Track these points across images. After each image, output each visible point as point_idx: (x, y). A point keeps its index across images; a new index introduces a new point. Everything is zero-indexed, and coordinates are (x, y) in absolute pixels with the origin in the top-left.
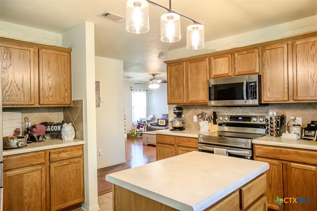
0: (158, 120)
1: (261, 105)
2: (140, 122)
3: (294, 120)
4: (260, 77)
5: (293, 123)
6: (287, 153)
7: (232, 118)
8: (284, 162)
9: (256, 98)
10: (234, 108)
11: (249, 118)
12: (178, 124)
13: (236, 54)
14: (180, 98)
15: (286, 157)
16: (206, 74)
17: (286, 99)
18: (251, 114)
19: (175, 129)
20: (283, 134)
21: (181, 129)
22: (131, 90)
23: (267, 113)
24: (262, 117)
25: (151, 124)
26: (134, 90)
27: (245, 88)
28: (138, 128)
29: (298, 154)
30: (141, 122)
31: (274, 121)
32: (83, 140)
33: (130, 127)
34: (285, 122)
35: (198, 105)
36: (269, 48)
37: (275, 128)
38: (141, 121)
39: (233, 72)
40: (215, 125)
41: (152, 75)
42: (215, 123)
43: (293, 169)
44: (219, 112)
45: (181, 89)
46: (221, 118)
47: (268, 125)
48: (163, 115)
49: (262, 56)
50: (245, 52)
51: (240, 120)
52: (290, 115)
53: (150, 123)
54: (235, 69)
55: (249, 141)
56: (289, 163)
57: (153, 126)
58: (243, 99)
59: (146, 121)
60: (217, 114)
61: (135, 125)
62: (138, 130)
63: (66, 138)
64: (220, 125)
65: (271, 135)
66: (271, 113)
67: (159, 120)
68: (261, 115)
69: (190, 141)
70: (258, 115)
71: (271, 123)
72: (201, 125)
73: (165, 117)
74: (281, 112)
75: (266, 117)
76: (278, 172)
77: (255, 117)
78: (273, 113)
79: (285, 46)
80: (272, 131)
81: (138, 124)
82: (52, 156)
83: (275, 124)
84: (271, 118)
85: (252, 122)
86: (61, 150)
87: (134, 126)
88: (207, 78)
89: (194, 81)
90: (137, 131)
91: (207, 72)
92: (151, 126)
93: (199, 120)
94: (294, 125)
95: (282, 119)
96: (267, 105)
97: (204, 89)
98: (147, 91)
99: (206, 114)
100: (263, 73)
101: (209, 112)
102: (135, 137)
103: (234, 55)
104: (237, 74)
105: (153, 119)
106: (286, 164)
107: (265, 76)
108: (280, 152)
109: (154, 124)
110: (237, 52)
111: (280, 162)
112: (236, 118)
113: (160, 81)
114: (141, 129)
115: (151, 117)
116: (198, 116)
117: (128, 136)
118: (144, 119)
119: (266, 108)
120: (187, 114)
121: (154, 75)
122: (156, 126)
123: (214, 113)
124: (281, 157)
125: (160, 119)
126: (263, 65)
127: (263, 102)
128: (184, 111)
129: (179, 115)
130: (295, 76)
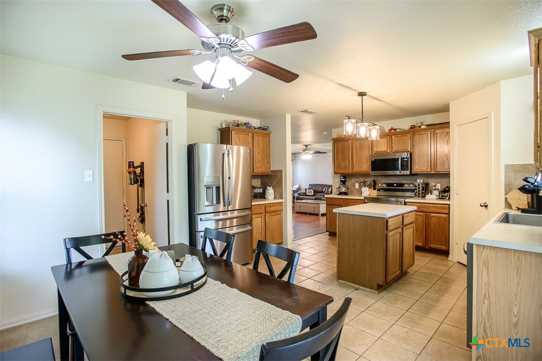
0: (306, 189)
1: (411, 175)
3: (435, 186)
4: (411, 154)
5: (434, 188)
6: (429, 207)
7: (388, 185)
8: (426, 213)
9: (408, 170)
10: (390, 177)
11: (402, 185)
12: (343, 190)
13: (393, 137)
14: (346, 169)
15: (428, 210)
16: (369, 151)
17: (429, 170)
18: (403, 182)
19: (341, 193)
20: (427, 195)
21: (346, 194)
23: (416, 181)
24: (412, 184)
25: (299, 194)
27: (400, 162)
29: (435, 207)
31: (421, 186)
32: (282, 199)
34: (429, 187)
35: (359, 175)
36: (417, 134)
37: (421, 191)
39: (391, 150)
40: (375, 191)
41: (304, 146)
42: (375, 189)
43: (432, 218)
44: (378, 181)
45: (347, 161)
46: (380, 185)
47: (416, 189)
48: (310, 185)
49: (413, 139)
50: (400, 135)
51: (395, 186)
52: (432, 182)
54: (392, 147)
55: (403, 200)
56: (429, 214)
58: (398, 170)
60: (376, 182)
63: (269, 197)
64: (378, 190)
65: (418, 197)
66: (418, 181)
68: (411, 182)
69: (356, 202)
70: (409, 182)
71: (419, 188)
72: (363, 191)
73: (312, 187)
74: (426, 181)
75: (415, 184)
76: (423, 220)
77: (407, 184)
78: (420, 181)
79: (429, 133)
80: (419, 194)
82: (267, 209)
83: (421, 189)
84: (419, 185)
85: (404, 188)
86: (271, 205)
88: (369, 153)
89: (358, 156)
91: (369, 149)
93: (360, 187)
94: (434, 189)
95: (427, 185)
96: (416, 175)
97: (367, 162)
99: (367, 182)
100: (413, 152)
101: (369, 180)
103: (392, 137)
104: (393, 151)
105: (299, 189)
106: (428, 215)
107: (414, 153)
108: (424, 207)
109: (302, 193)
110: (394, 135)
111: (424, 213)
112: (392, 185)
113: (312, 152)
115: (296, 187)
116: (360, 183)
119: (415, 177)
120: (349, 183)
121: (306, 146)
122: (304, 195)
123: (374, 181)
124: (425, 210)
126: (413, 146)
127: (413, 173)
128: (347, 180)
129: (344, 182)
130: (435, 154)
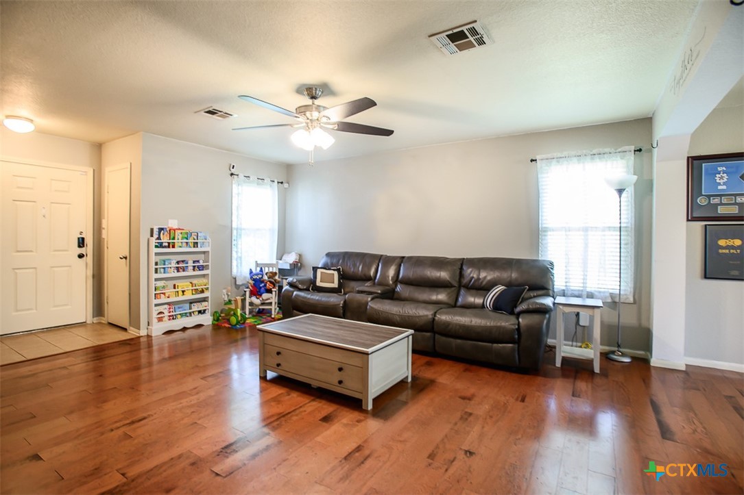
0: (315, 269)
2: (257, 274)
22: (232, 174)
25: (291, 285)
26: (241, 176)
28: (256, 292)
30: (260, 276)
33: (225, 291)
38: (261, 270)
48: (328, 255)
53: (290, 279)
57: (300, 290)
59: (275, 270)
61: (243, 285)
62: (254, 299)
67: (319, 271)
73: (335, 261)
81: (254, 280)
87: (237, 287)
90: (251, 304)
92: (292, 289)
98: (282, 183)
102: (238, 322)
105: (297, 266)
109: (302, 282)
114: (265, 296)
115: (291, 258)
117: (218, 320)
118: (269, 265)
122: (307, 290)
125: (320, 266)
